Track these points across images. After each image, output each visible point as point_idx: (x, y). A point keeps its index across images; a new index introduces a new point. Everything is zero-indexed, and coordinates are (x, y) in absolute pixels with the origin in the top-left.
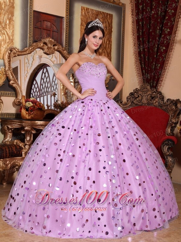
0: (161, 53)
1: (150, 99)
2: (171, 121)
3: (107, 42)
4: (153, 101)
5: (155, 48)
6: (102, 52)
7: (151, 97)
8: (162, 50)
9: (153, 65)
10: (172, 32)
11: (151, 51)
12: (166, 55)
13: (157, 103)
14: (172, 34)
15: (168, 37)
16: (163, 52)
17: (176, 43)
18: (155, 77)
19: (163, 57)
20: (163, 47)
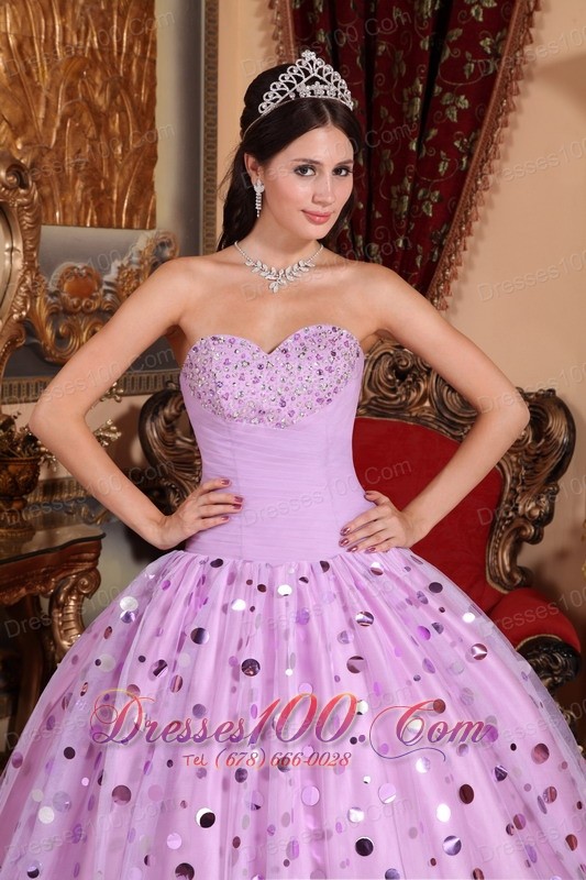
0: (448, 130)
1: (389, 381)
2: (515, 510)
3: (130, 47)
4: (408, 395)
5: (411, 97)
6: (110, 107)
7: (394, 368)
8: (453, 115)
9: (402, 194)
10: (509, 17)
11: (384, 111)
12: (476, 139)
13: (427, 404)
14: (507, 25)
15: (486, 43)
16: (457, 126)
17: (530, 77)
18: (414, 262)
19: (455, 155)
20: (459, 95)
